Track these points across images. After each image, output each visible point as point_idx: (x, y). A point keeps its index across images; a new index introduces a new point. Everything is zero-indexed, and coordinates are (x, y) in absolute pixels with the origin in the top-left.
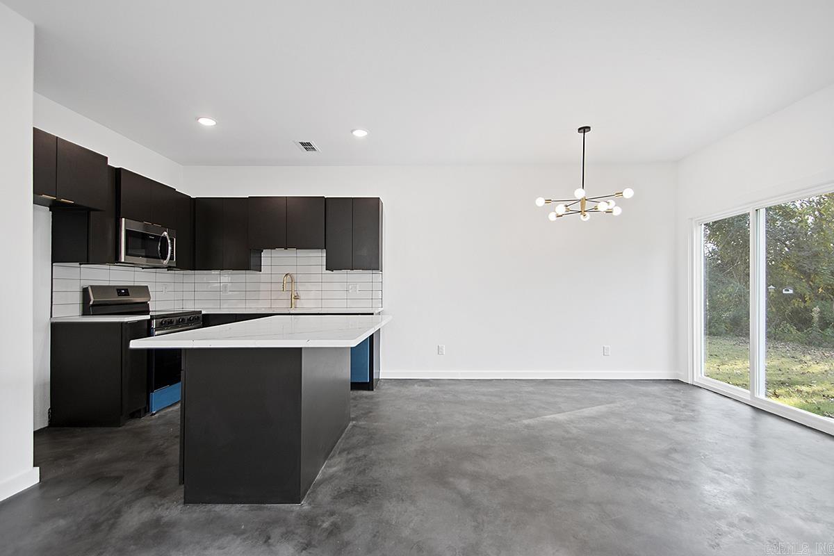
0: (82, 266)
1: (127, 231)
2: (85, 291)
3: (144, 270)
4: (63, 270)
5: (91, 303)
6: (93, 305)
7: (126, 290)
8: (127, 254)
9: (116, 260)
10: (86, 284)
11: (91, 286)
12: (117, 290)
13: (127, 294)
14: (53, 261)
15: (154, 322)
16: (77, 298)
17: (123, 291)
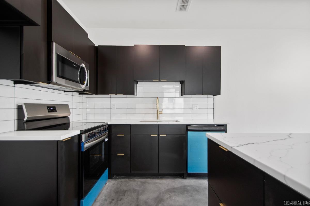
0: (17, 85)
1: (58, 56)
2: (20, 108)
3: (66, 93)
5: (25, 119)
6: (27, 121)
8: (57, 75)
10: (21, 102)
11: (25, 104)
12: (48, 107)
13: (54, 110)
15: (84, 136)
16: (13, 115)
17: (52, 108)
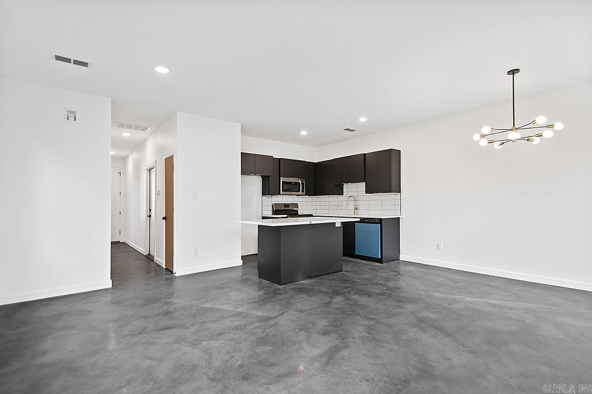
1: (282, 182)
2: (273, 206)
4: (266, 198)
7: (288, 205)
8: (283, 191)
9: (279, 194)
11: (274, 204)
12: (284, 205)
13: (288, 206)
14: (262, 195)
17: (286, 205)
